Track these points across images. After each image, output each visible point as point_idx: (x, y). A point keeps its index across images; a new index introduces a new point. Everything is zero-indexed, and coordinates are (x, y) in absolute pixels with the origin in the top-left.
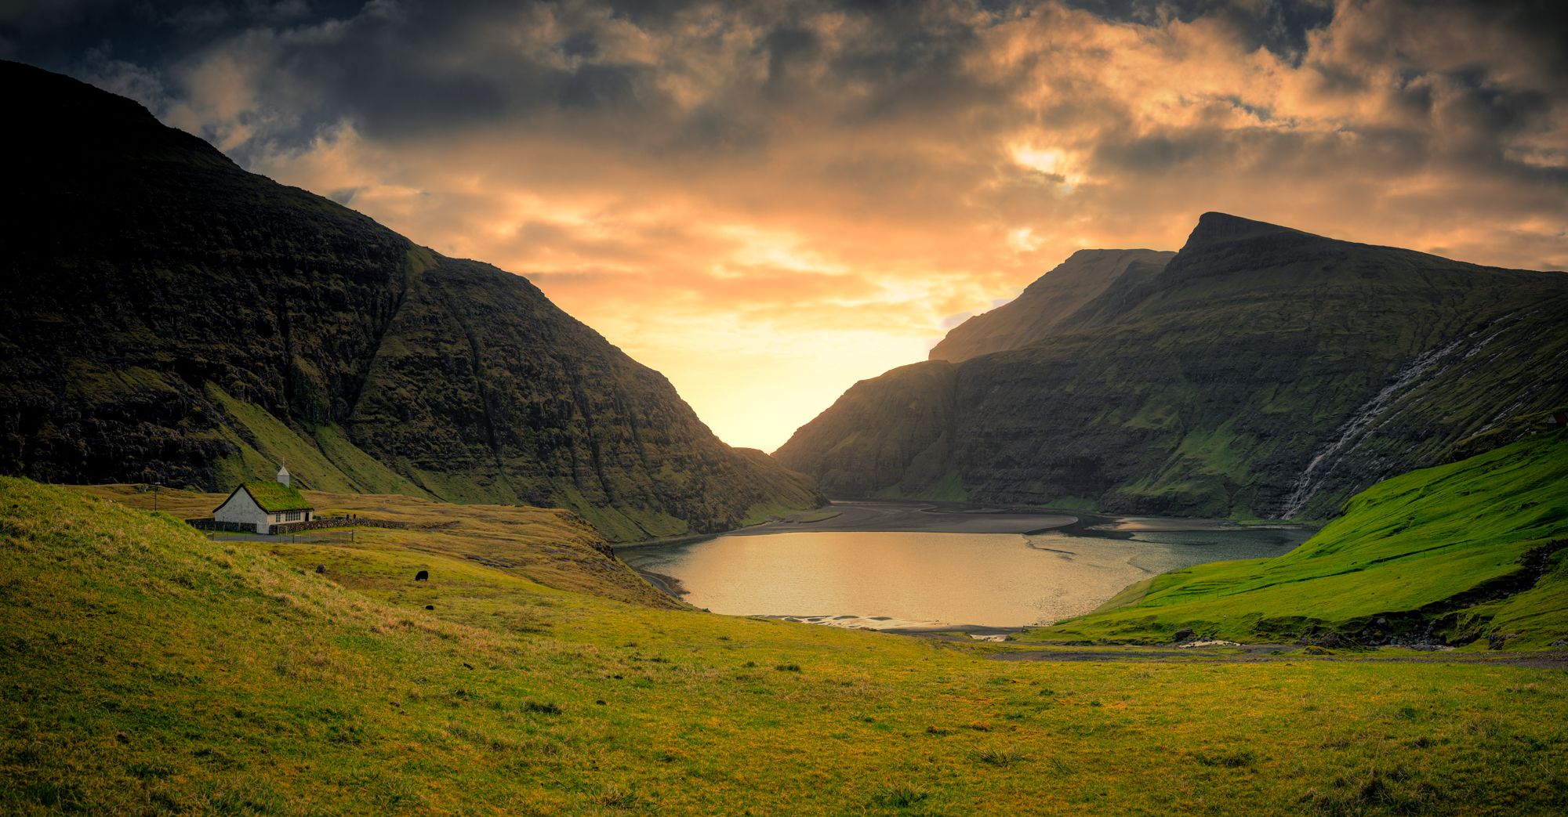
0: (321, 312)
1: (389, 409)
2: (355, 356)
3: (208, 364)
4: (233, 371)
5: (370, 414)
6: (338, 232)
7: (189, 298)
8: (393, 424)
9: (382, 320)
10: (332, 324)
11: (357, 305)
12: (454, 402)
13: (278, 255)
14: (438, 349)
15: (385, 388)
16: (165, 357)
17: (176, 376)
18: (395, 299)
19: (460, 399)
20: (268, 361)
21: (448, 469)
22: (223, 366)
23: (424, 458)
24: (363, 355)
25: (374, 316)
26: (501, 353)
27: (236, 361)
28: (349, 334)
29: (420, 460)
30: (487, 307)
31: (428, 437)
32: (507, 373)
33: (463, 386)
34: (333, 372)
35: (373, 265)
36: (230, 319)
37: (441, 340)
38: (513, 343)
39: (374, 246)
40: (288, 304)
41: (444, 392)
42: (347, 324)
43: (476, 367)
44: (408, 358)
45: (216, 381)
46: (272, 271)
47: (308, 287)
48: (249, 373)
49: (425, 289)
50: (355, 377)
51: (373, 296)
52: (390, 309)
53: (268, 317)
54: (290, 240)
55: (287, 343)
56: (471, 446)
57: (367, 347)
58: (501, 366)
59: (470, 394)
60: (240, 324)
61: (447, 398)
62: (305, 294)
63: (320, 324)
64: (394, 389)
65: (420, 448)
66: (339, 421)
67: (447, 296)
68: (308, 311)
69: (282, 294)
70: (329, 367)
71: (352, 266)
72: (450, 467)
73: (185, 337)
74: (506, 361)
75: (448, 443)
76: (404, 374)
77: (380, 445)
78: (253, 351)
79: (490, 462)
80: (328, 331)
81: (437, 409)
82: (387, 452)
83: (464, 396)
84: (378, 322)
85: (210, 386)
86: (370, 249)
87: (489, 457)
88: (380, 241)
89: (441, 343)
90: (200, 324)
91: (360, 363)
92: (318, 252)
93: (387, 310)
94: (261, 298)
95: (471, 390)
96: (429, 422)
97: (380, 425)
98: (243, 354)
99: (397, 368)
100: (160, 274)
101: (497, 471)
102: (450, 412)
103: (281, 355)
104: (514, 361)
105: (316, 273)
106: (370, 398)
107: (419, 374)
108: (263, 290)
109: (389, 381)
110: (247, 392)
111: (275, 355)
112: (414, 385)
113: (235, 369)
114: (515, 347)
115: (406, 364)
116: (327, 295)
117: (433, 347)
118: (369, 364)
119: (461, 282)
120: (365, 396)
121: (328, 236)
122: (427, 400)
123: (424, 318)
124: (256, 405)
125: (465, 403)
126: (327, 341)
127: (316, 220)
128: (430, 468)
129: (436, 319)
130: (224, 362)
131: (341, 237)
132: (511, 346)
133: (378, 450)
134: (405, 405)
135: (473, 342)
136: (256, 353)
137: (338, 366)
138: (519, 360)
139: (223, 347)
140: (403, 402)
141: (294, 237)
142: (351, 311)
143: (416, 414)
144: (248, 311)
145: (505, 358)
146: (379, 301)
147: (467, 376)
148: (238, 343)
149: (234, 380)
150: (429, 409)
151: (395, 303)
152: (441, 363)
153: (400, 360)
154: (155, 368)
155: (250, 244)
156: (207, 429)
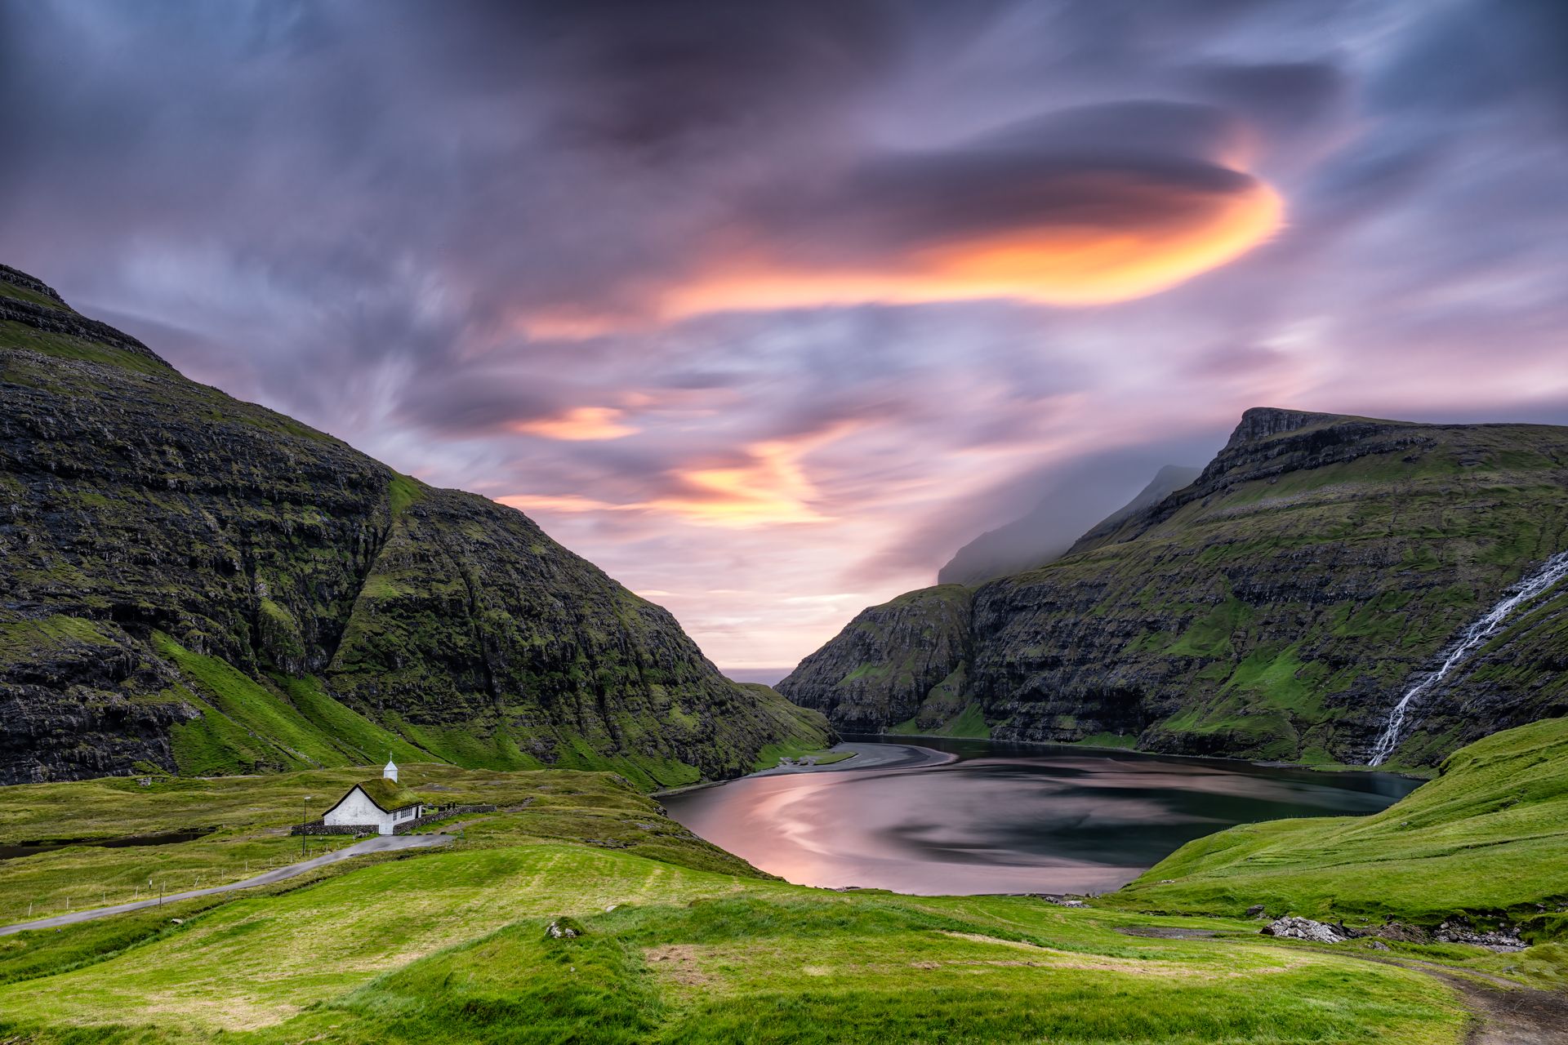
0: (293, 548)
1: (375, 657)
2: (334, 597)
3: (155, 610)
4: (187, 618)
5: (354, 663)
6: (312, 460)
7: (128, 530)
8: (380, 674)
9: (365, 557)
10: (306, 562)
11: (336, 541)
12: (448, 647)
13: (240, 483)
14: (430, 590)
15: (371, 634)
16: (102, 603)
17: (114, 626)
18: (380, 535)
19: (455, 644)
20: (231, 605)
21: (442, 722)
22: (175, 613)
23: (415, 710)
24: (343, 597)
25: (355, 553)
26: (499, 593)
27: (191, 606)
28: (327, 573)
29: (410, 713)
30: (482, 543)
31: (419, 687)
32: (506, 615)
33: (458, 630)
34: (309, 616)
35: (354, 497)
36: (181, 555)
37: (434, 580)
38: (511, 582)
39: (353, 476)
40: (254, 539)
41: (437, 636)
42: (324, 562)
43: (472, 608)
44: (396, 600)
45: (166, 630)
46: (234, 501)
47: (278, 520)
48: (208, 620)
49: (414, 524)
50: (334, 622)
51: (354, 531)
52: (375, 545)
53: (229, 554)
54: (256, 467)
55: (253, 584)
56: (467, 696)
57: (348, 588)
58: (499, 607)
59: (467, 638)
60: (194, 563)
61: (440, 643)
62: (275, 528)
63: (293, 562)
64: (381, 635)
65: (410, 700)
66: (315, 672)
67: (438, 531)
68: (277, 548)
69: (245, 530)
70: (304, 611)
71: (330, 498)
72: (444, 720)
73: (125, 578)
74: (505, 602)
75: (441, 693)
76: (393, 618)
77: (365, 699)
78: (212, 595)
79: (488, 713)
80: (302, 570)
81: (429, 655)
82: (373, 706)
83: (461, 641)
84: (360, 559)
85: (158, 636)
86: (350, 479)
87: (487, 707)
88: (360, 470)
89: (434, 583)
90: (144, 562)
91: (340, 605)
92: (290, 481)
93: (371, 547)
94: (221, 532)
95: (467, 634)
96: (421, 670)
97: (365, 676)
98: (200, 598)
99: (384, 611)
100: (88, 500)
101: (497, 721)
102: (445, 657)
103: (246, 598)
104: (513, 602)
105: (287, 505)
106: (353, 645)
107: (408, 617)
108: (223, 523)
109: (375, 625)
110: (205, 644)
111: (239, 599)
112: (404, 629)
113: (189, 616)
114: (514, 585)
115: (394, 606)
116: (300, 529)
117: (424, 587)
118: (350, 607)
119: (453, 516)
120: (346, 642)
121: (301, 463)
122: (418, 646)
123: (414, 555)
124: (216, 657)
125: (461, 648)
126: (302, 581)
127: (286, 445)
128: (423, 722)
129: (428, 556)
130: (177, 607)
131: (316, 465)
132: (509, 585)
133: (362, 704)
134: (394, 652)
135: (469, 582)
136: (216, 596)
137: (315, 610)
138: (518, 600)
139: (173, 590)
140: (392, 649)
141: (260, 462)
142: (330, 547)
143: (407, 662)
144: (205, 547)
145: (503, 599)
146: (362, 537)
147: (462, 618)
148: (193, 585)
149: (189, 629)
150: (420, 655)
151: (380, 539)
152: (433, 605)
153: (387, 602)
154: (86, 616)
155: (206, 469)
156: (158, 690)
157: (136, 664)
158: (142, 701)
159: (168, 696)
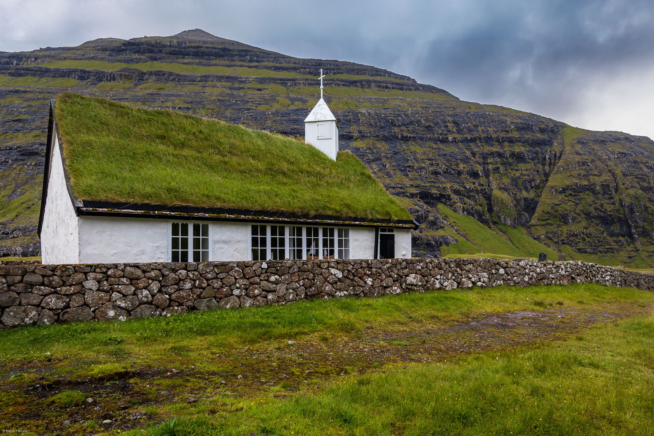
0: (510, 164)
1: (555, 217)
2: (532, 188)
3: (439, 194)
4: (454, 197)
5: (544, 220)
6: (519, 121)
7: (429, 160)
8: (559, 226)
9: (550, 166)
10: (517, 170)
11: (533, 159)
12: (601, 211)
13: (483, 136)
14: (589, 180)
15: (553, 205)
16: (414, 191)
17: (419, 201)
18: (558, 155)
19: (606, 209)
20: (477, 192)
21: (599, 253)
22: (449, 196)
23: (581, 246)
24: (537, 187)
25: (544, 165)
26: (635, 179)
27: (457, 192)
28: (528, 175)
29: (578, 247)
30: (622, 153)
31: (583, 233)
32: (640, 192)
33: (607, 201)
34: (519, 197)
35: (543, 136)
36: (454, 170)
37: (591, 175)
38: (643, 173)
39: (542, 126)
40: (489, 161)
41: (594, 205)
42: (526, 170)
43: (616, 190)
44: (568, 186)
45: (445, 203)
46: (479, 144)
47: (502, 151)
48: (465, 199)
49: (578, 147)
50: (532, 200)
51: (543, 154)
52: (555, 160)
53: (477, 168)
54: (490, 127)
55: (489, 182)
56: (615, 239)
57: (540, 183)
58: (636, 187)
59: (614, 206)
60: (459, 173)
61: (596, 209)
62: (500, 155)
63: (510, 171)
64: (559, 205)
65: (578, 240)
66: (523, 225)
67: (593, 149)
68: (501, 164)
69: (485, 157)
70: (516, 194)
71: (529, 138)
72: (601, 252)
73: (426, 180)
74: (640, 185)
75: (598, 237)
76: (566, 196)
77: (550, 239)
78: (468, 187)
79: (629, 249)
80: (514, 175)
81: (588, 215)
82: (556, 243)
83: (609, 208)
84: (547, 168)
85: (440, 206)
86: (540, 129)
87: (628, 245)
88: (546, 124)
89: (591, 176)
90: (436, 173)
91: (535, 192)
92: (508, 132)
93: (553, 161)
94: (473, 158)
95: (613, 204)
96: (584, 223)
97: (550, 227)
98: (462, 189)
99: (561, 193)
100: (413, 148)
101: (636, 254)
102: (599, 217)
103: (485, 189)
104: (646, 184)
105: (506, 144)
106: (543, 211)
107: (575, 196)
108: (474, 154)
109: (556, 200)
110: (464, 210)
111: (481, 189)
112: (573, 202)
113: (456, 197)
114: (646, 175)
115: (566, 189)
116: (513, 155)
117: (585, 179)
118: (541, 192)
119: (602, 141)
120: (539, 209)
121: (513, 123)
122: (582, 211)
123: (578, 162)
124: (470, 216)
125: (610, 211)
126: (514, 181)
127: (506, 116)
128: (585, 252)
129: (587, 163)
130: (450, 193)
131: (521, 123)
132: (643, 175)
133: (549, 242)
134: (567, 214)
135: (614, 175)
136: (470, 188)
137: (522, 194)
138: (649, 183)
139: (448, 185)
140: (566, 212)
141: (493, 125)
142: (529, 162)
143: (575, 219)
144: (465, 166)
145: (638, 183)
146: (547, 157)
147: (610, 195)
148: (459, 183)
149: (456, 203)
150: (583, 216)
151: (557, 157)
152: (591, 189)
153: (562, 188)
154: (407, 196)
155: (466, 131)
156: (437, 229)
157: (427, 217)
158: (429, 234)
159: (441, 233)
